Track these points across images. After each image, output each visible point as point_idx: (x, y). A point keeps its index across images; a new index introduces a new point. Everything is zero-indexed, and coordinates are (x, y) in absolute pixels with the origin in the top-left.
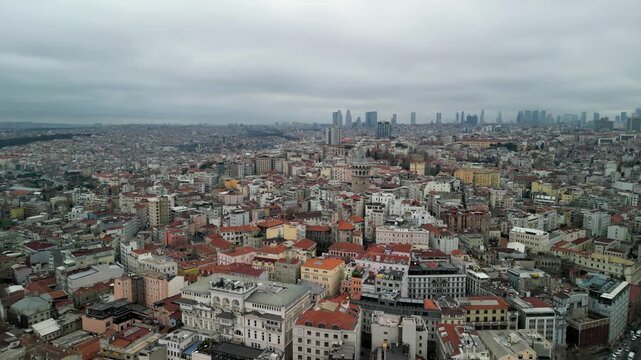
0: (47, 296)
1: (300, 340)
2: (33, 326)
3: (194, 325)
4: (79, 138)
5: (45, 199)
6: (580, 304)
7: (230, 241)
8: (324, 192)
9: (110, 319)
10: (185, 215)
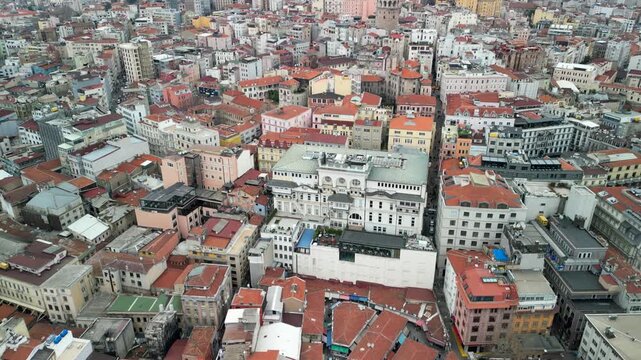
1: (453, 223)
2: (70, 227)
3: (291, 211)
7: (253, 98)
8: (342, 29)
10: (172, 65)
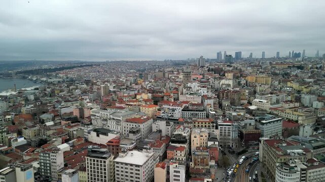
0: (53, 114)
2: (46, 123)
3: (95, 124)
4: (94, 66)
5: (68, 87)
6: (250, 124)
9: (70, 122)
10: (115, 92)
